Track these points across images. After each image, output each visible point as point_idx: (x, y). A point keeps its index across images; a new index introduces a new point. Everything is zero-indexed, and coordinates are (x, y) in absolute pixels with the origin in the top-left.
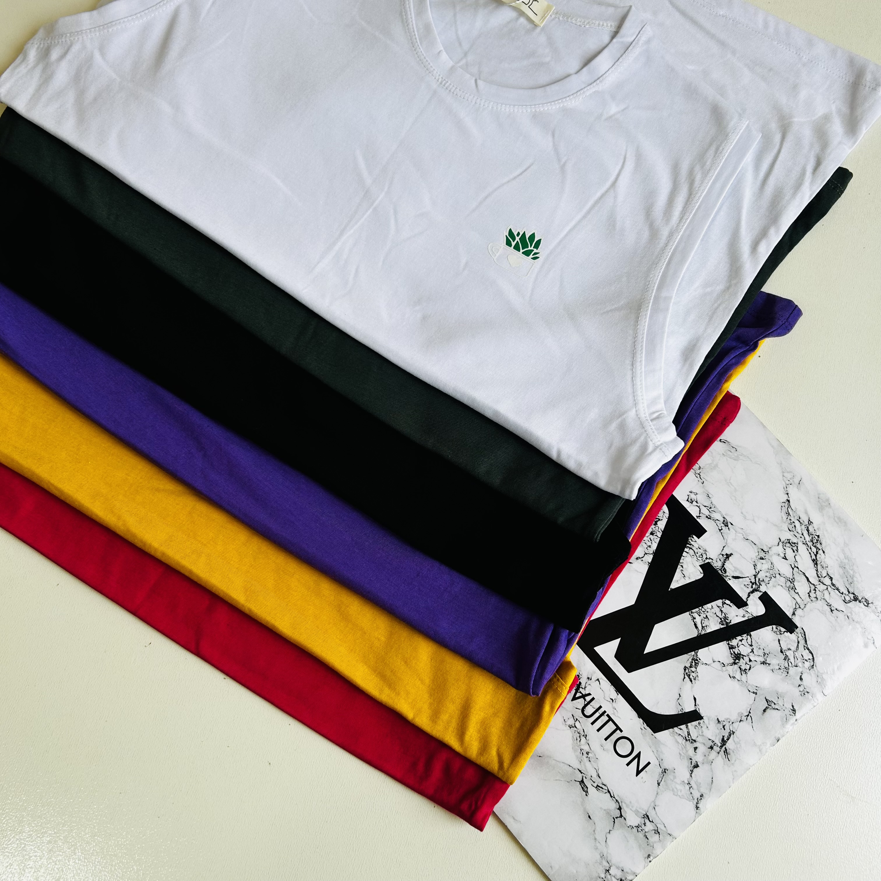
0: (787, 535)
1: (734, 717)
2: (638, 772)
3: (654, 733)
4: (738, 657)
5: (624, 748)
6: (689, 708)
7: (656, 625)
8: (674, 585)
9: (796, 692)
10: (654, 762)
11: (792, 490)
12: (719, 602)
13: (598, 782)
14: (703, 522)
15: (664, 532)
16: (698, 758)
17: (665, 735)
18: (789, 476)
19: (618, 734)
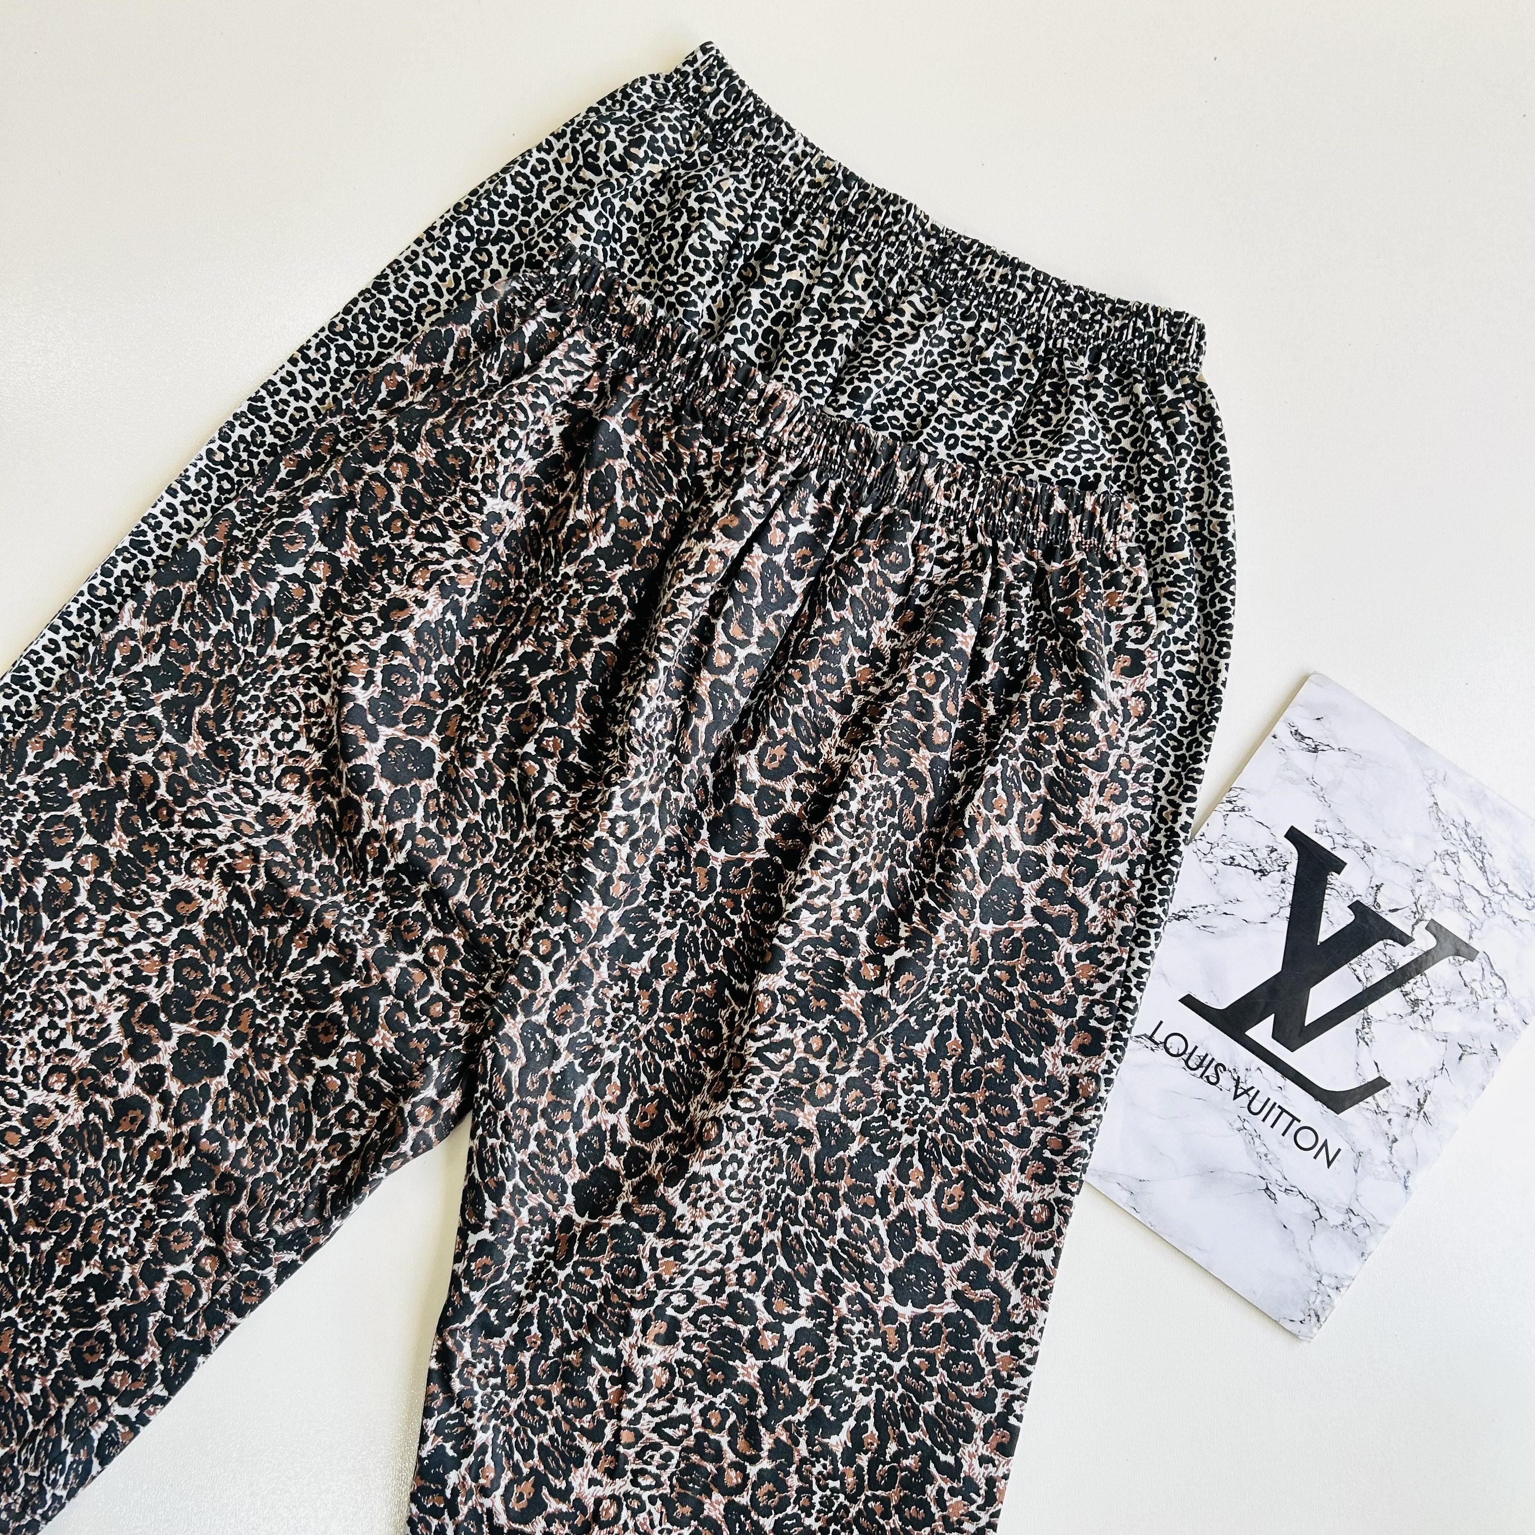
0: (1442, 846)
1: (1426, 1074)
2: (1329, 1163)
3: (1338, 1112)
4: (1416, 1003)
5: (1306, 1139)
6: (1371, 1076)
7: (1313, 990)
8: (1322, 937)
9: (1492, 1028)
10: (1344, 1147)
11: (1438, 790)
12: (1380, 944)
13: (1286, 1185)
14: (1339, 853)
15: (1297, 877)
16: (1395, 1131)
17: (1350, 1114)
18: (1430, 773)
19: (1296, 1126)
